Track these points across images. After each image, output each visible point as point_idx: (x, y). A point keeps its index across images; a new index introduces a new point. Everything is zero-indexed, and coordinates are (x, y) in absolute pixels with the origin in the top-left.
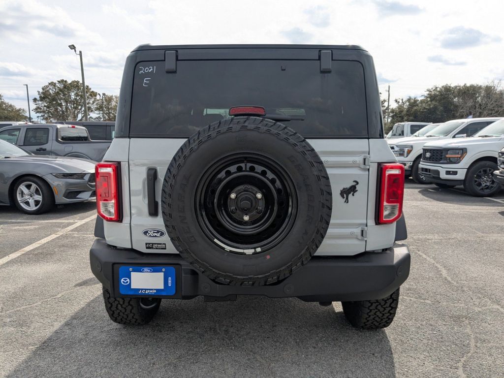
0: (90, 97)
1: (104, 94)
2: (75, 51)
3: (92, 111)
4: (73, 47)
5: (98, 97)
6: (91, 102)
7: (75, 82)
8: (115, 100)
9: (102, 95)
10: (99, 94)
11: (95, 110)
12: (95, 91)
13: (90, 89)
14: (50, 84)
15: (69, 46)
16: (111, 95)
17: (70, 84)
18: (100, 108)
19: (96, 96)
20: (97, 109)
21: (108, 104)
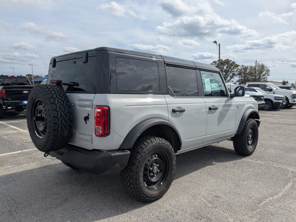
0: (234, 68)
1: (243, 66)
2: (217, 44)
3: (235, 76)
4: (215, 42)
5: (239, 67)
6: (235, 71)
7: (227, 60)
8: (249, 68)
9: (241, 66)
10: (240, 66)
11: (237, 75)
12: (238, 64)
13: (235, 63)
14: (213, 62)
15: (213, 42)
16: (247, 66)
17: (224, 61)
18: (240, 74)
19: (238, 67)
20: (238, 74)
21: (245, 71)
